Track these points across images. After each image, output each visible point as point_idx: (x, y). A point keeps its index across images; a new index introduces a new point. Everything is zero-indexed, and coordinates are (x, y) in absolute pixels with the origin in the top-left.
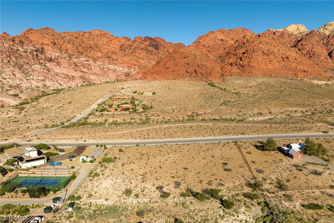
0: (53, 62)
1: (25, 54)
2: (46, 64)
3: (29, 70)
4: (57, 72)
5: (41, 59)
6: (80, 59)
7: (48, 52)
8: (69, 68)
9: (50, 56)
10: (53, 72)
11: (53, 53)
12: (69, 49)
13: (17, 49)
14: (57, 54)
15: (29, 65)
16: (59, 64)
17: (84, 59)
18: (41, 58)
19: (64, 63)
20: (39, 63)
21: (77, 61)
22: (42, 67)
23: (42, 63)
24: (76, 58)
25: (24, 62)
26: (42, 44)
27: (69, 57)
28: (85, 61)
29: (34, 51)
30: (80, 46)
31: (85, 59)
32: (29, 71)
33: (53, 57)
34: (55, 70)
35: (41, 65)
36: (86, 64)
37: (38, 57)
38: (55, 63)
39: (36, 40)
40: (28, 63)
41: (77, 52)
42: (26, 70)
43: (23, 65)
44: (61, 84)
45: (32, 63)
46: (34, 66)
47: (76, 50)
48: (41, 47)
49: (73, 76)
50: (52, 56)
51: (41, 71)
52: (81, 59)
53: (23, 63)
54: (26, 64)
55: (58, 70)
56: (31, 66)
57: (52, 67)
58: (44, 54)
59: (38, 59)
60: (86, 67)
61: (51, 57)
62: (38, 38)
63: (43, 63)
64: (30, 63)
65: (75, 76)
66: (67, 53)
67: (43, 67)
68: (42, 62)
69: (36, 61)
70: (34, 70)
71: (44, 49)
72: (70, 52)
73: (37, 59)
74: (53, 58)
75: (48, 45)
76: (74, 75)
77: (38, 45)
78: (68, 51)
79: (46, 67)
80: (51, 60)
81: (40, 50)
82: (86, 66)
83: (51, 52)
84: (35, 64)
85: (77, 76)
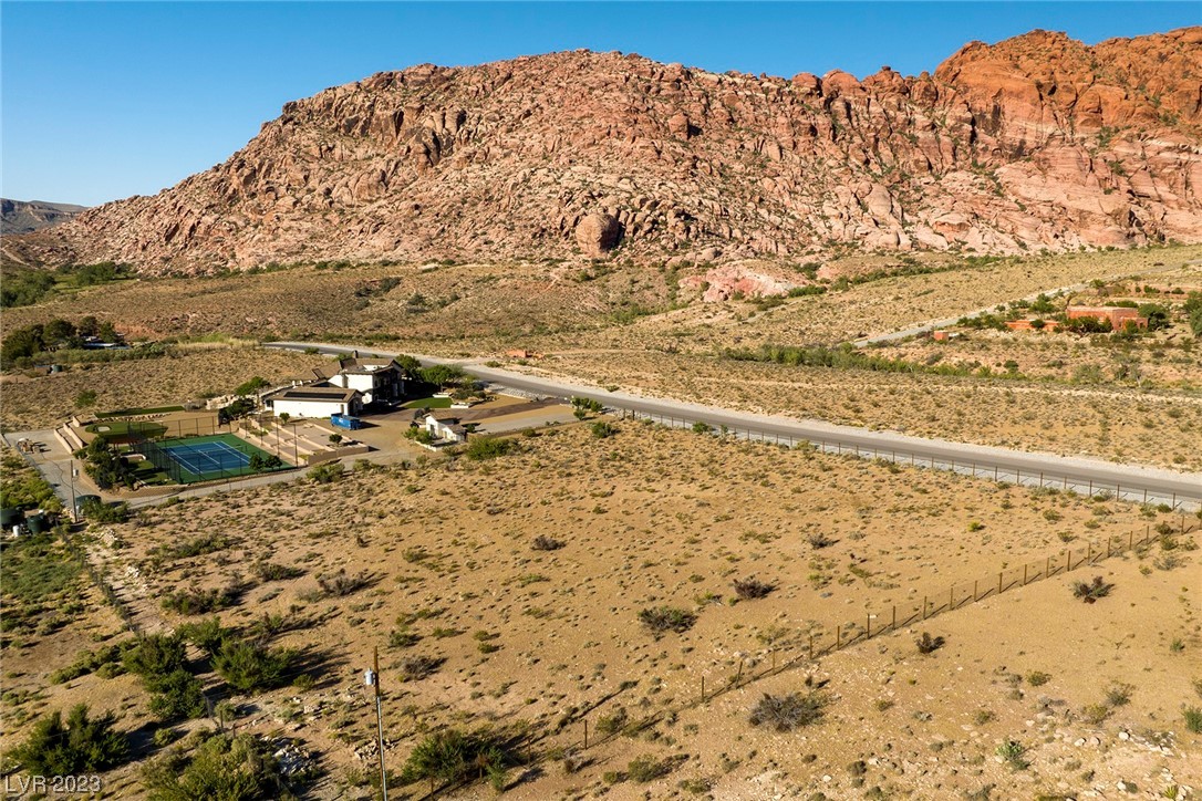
0: (1028, 160)
1: (931, 135)
2: (998, 167)
3: (927, 192)
4: (1025, 199)
5: (985, 150)
6: (1149, 142)
7: (1015, 122)
8: (1077, 182)
9: (1020, 137)
10: (1013, 199)
11: (1032, 126)
12: (1110, 106)
13: (906, 119)
14: (1050, 130)
15: (933, 174)
16: (1044, 166)
17: (1164, 144)
18: (984, 145)
19: (1065, 160)
20: (975, 164)
21: (1132, 151)
22: (976, 181)
23: (983, 166)
24: (1130, 140)
25: (917, 162)
26: (999, 93)
27: (1101, 137)
28: (1169, 149)
29: (966, 121)
30: (1171, 89)
31: (1171, 144)
32: (925, 195)
33: (1030, 141)
34: (1023, 191)
35: (975, 173)
36: (1166, 165)
37: (977, 142)
38: (1031, 165)
39: (980, 80)
40: (930, 167)
41: (1145, 115)
42: (917, 190)
43: (913, 173)
44: (1027, 242)
45: (947, 167)
46: (950, 175)
47: (1138, 110)
48: (992, 105)
49: (1082, 211)
50: (1027, 138)
51: (970, 195)
52: (1154, 142)
53: (912, 166)
54: (921, 169)
55: (1032, 188)
56: (938, 178)
57: (1011, 179)
58: (998, 133)
59: (973, 151)
60: (1163, 178)
61: (1023, 142)
62: (989, 73)
63: (988, 164)
64: (940, 166)
65: (1090, 213)
66: (1098, 122)
67: (982, 179)
68: (985, 160)
69: (963, 157)
70: (945, 190)
71: (1003, 113)
72: (1109, 117)
73: (968, 150)
74: (1028, 143)
75: (1018, 95)
76: (1087, 207)
77: (984, 99)
78: (1104, 115)
79: (995, 179)
80: (1019, 152)
81: (989, 116)
82: (1165, 171)
83: (1024, 123)
84: (955, 170)
85: (1099, 211)
